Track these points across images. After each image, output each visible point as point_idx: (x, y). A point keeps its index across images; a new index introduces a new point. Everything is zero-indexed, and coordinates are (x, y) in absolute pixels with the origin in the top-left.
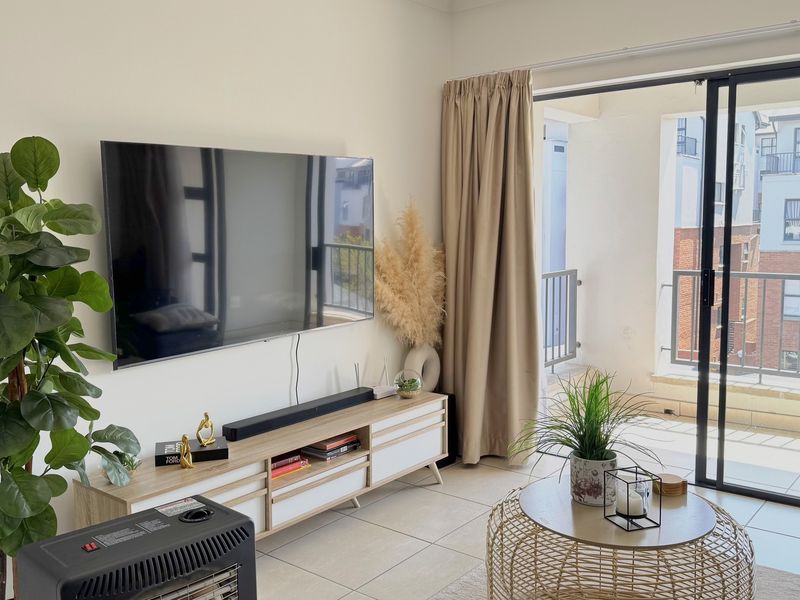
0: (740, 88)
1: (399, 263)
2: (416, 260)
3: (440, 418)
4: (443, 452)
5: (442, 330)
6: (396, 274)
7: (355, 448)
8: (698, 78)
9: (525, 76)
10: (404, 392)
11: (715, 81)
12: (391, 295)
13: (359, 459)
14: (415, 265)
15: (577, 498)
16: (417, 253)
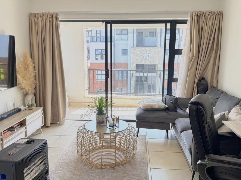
0: (113, 25)
1: (23, 69)
2: (28, 68)
3: (41, 114)
4: (43, 124)
5: (35, 89)
6: (22, 72)
7: (21, 126)
8: (103, 21)
9: (57, 15)
10: (30, 107)
11: (107, 22)
12: (21, 79)
13: (23, 128)
14: (28, 69)
15: (98, 125)
16: (28, 66)
